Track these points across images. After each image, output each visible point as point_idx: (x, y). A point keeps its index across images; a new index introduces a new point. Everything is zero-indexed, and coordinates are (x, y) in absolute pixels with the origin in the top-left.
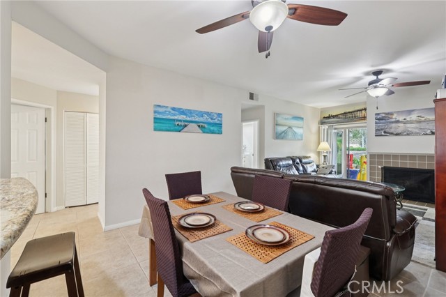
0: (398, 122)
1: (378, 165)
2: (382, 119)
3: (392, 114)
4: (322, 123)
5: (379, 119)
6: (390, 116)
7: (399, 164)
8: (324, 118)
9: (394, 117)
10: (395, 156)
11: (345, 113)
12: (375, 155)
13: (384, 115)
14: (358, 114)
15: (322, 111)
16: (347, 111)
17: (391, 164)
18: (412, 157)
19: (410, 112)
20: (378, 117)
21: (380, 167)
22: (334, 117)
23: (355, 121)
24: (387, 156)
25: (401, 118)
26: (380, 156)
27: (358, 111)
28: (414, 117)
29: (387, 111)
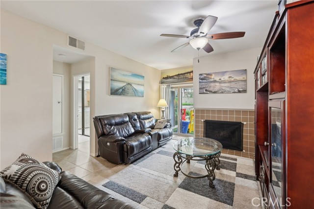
0: (215, 81)
1: (202, 119)
2: (204, 78)
3: (211, 75)
4: (162, 83)
5: (202, 79)
6: (209, 76)
7: (216, 118)
8: (164, 78)
9: (212, 77)
10: (213, 111)
11: (179, 75)
12: (199, 110)
13: (205, 75)
14: (188, 75)
15: (163, 72)
16: (180, 73)
17: (211, 118)
18: (225, 112)
19: (224, 73)
20: (202, 77)
21: (202, 120)
22: (171, 77)
23: (186, 81)
24: (208, 111)
25: (217, 79)
26: (203, 111)
27: (187, 73)
28: (226, 78)
29: (207, 72)
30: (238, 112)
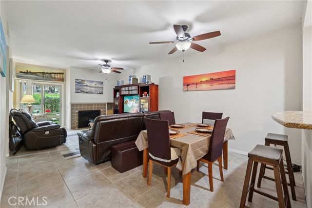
0: (87, 86)
2: (80, 83)
3: (84, 81)
5: (78, 83)
7: (87, 109)
8: (21, 72)
9: (86, 82)
10: (84, 104)
13: (80, 81)
14: (55, 76)
16: (46, 72)
18: (92, 104)
19: (92, 82)
20: (78, 81)
21: (77, 111)
22: (33, 73)
24: (81, 105)
25: (88, 84)
26: (77, 105)
27: (54, 73)
28: (93, 84)
29: (82, 79)
30: (98, 104)
